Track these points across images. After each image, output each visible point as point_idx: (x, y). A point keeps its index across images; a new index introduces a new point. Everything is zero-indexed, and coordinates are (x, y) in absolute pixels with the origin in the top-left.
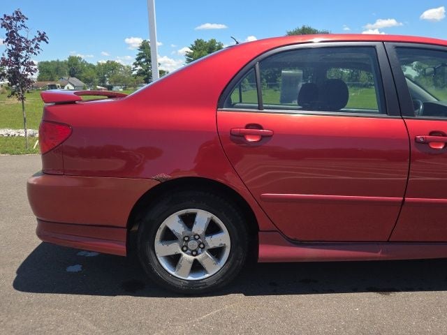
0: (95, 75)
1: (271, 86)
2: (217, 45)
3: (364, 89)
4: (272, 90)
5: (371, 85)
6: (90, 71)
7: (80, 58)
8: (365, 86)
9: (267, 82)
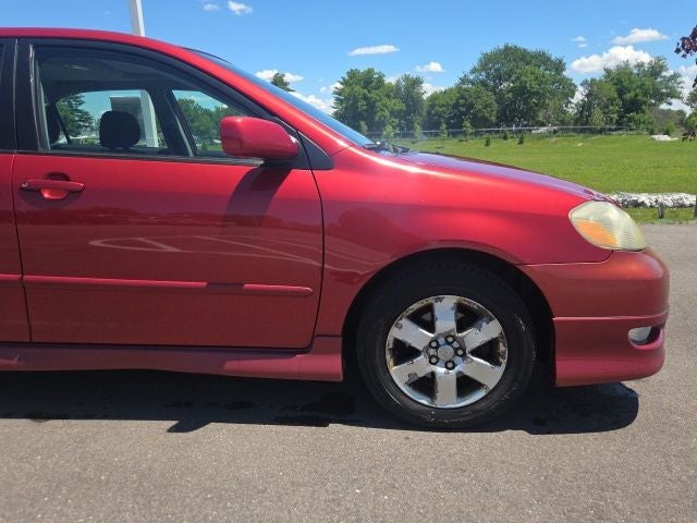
0: (211, 124)
1: (454, 135)
2: (376, 76)
3: (599, 136)
4: (456, 140)
5: (610, 130)
6: (205, 119)
7: (193, 102)
8: (601, 131)
9: (448, 128)
